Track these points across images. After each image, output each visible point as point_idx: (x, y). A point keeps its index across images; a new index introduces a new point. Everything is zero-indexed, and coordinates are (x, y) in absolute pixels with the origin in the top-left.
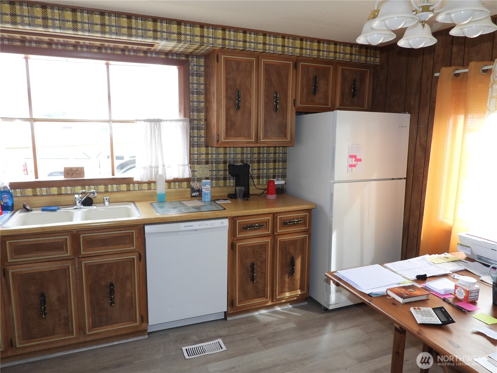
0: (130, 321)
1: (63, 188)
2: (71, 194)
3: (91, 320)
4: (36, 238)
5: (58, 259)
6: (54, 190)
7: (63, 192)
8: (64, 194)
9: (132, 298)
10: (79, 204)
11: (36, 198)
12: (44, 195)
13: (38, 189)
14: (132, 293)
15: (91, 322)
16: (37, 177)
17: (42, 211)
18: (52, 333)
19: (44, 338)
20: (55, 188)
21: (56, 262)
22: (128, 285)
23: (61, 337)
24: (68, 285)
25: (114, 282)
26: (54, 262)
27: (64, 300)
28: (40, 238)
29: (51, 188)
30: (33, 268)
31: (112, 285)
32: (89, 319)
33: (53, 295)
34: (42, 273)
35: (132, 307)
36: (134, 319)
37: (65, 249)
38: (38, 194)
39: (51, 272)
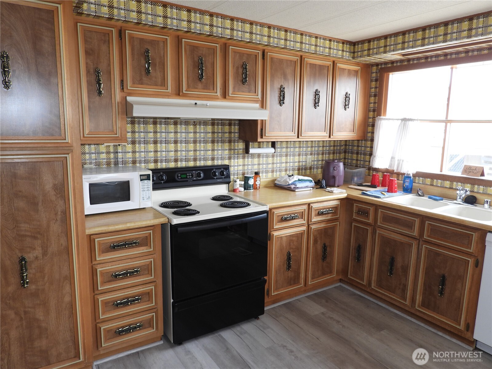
0: (454, 321)
1: (455, 183)
2: (441, 187)
3: (421, 298)
4: (396, 213)
5: (407, 235)
6: (447, 184)
7: (454, 187)
8: (454, 189)
9: (461, 299)
10: (460, 200)
11: (432, 187)
12: (438, 186)
13: (435, 180)
14: (461, 294)
15: (421, 300)
16: (441, 171)
17: (429, 198)
18: (393, 291)
19: (387, 291)
20: (448, 182)
21: (405, 237)
22: (459, 286)
23: (398, 298)
24: (410, 259)
25: (446, 275)
26: (404, 237)
27: (405, 269)
28: (398, 213)
29: (445, 181)
30: (390, 235)
31: (444, 277)
32: (420, 296)
33: (399, 263)
34: (395, 241)
35: (459, 308)
36: (458, 321)
37: (413, 229)
38: (435, 184)
39: (402, 243)
